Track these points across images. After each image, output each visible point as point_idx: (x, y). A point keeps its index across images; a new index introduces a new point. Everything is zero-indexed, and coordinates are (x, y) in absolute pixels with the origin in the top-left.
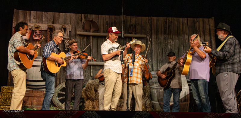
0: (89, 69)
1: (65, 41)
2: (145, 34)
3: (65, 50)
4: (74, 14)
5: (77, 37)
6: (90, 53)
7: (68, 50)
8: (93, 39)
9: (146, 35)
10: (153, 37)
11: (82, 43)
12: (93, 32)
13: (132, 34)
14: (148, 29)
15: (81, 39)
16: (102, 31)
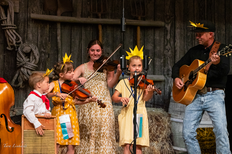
1: (7, 31)
2: (162, 21)
3: (8, 48)
5: (31, 25)
6: (56, 56)
7: (13, 49)
8: (61, 29)
9: (165, 21)
10: (178, 25)
11: (41, 36)
12: (62, 15)
13: (138, 19)
14: (167, 11)
15: (39, 28)
16: (80, 14)
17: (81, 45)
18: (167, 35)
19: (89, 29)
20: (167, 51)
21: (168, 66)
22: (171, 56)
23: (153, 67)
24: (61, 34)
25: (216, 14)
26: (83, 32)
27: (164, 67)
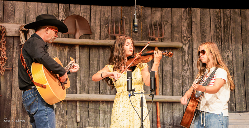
0: (72, 109)
2: (180, 42)
4: (43, 4)
5: (50, 48)
6: (75, 79)
8: (80, 52)
9: (182, 42)
10: (195, 46)
12: (80, 38)
13: (155, 41)
14: (184, 32)
15: (58, 51)
16: (99, 36)
17: (99, 67)
18: (184, 55)
19: (107, 51)
20: (185, 71)
21: (186, 87)
22: (189, 76)
23: (171, 87)
24: (80, 56)
25: (233, 35)
26: (101, 54)
27: (183, 87)
